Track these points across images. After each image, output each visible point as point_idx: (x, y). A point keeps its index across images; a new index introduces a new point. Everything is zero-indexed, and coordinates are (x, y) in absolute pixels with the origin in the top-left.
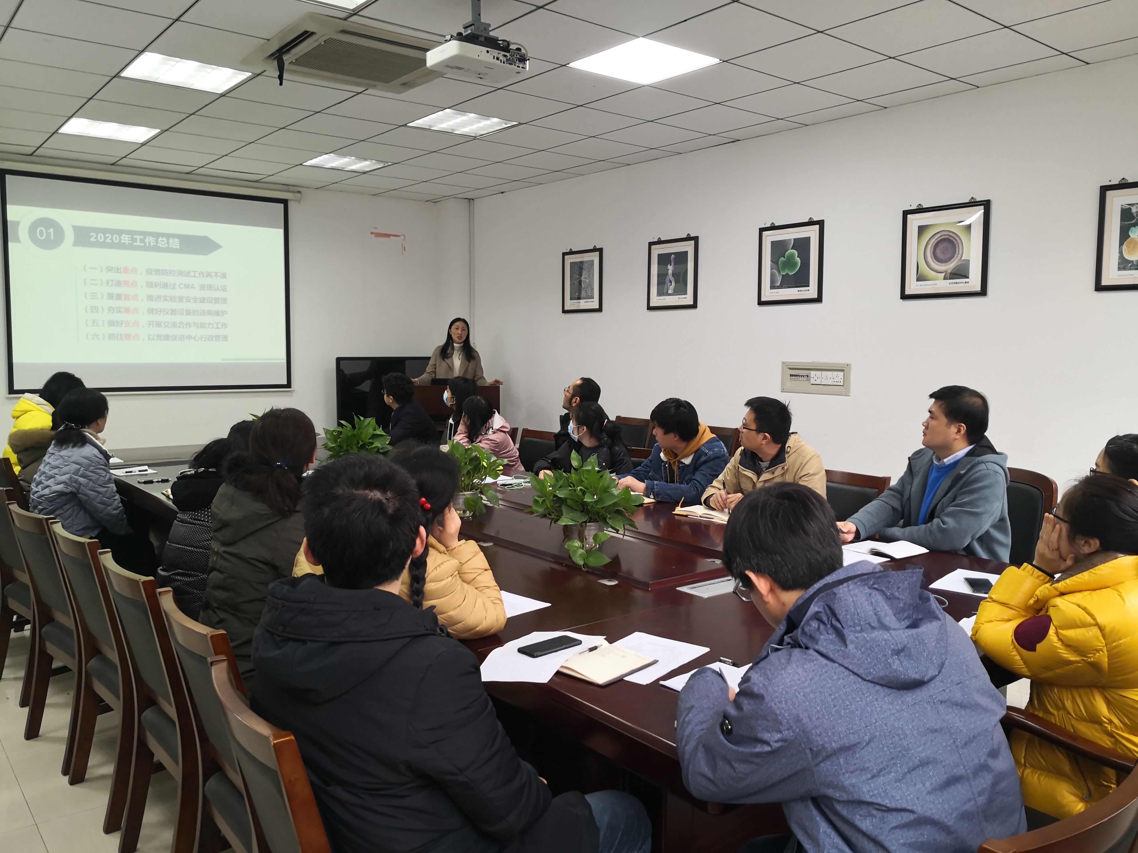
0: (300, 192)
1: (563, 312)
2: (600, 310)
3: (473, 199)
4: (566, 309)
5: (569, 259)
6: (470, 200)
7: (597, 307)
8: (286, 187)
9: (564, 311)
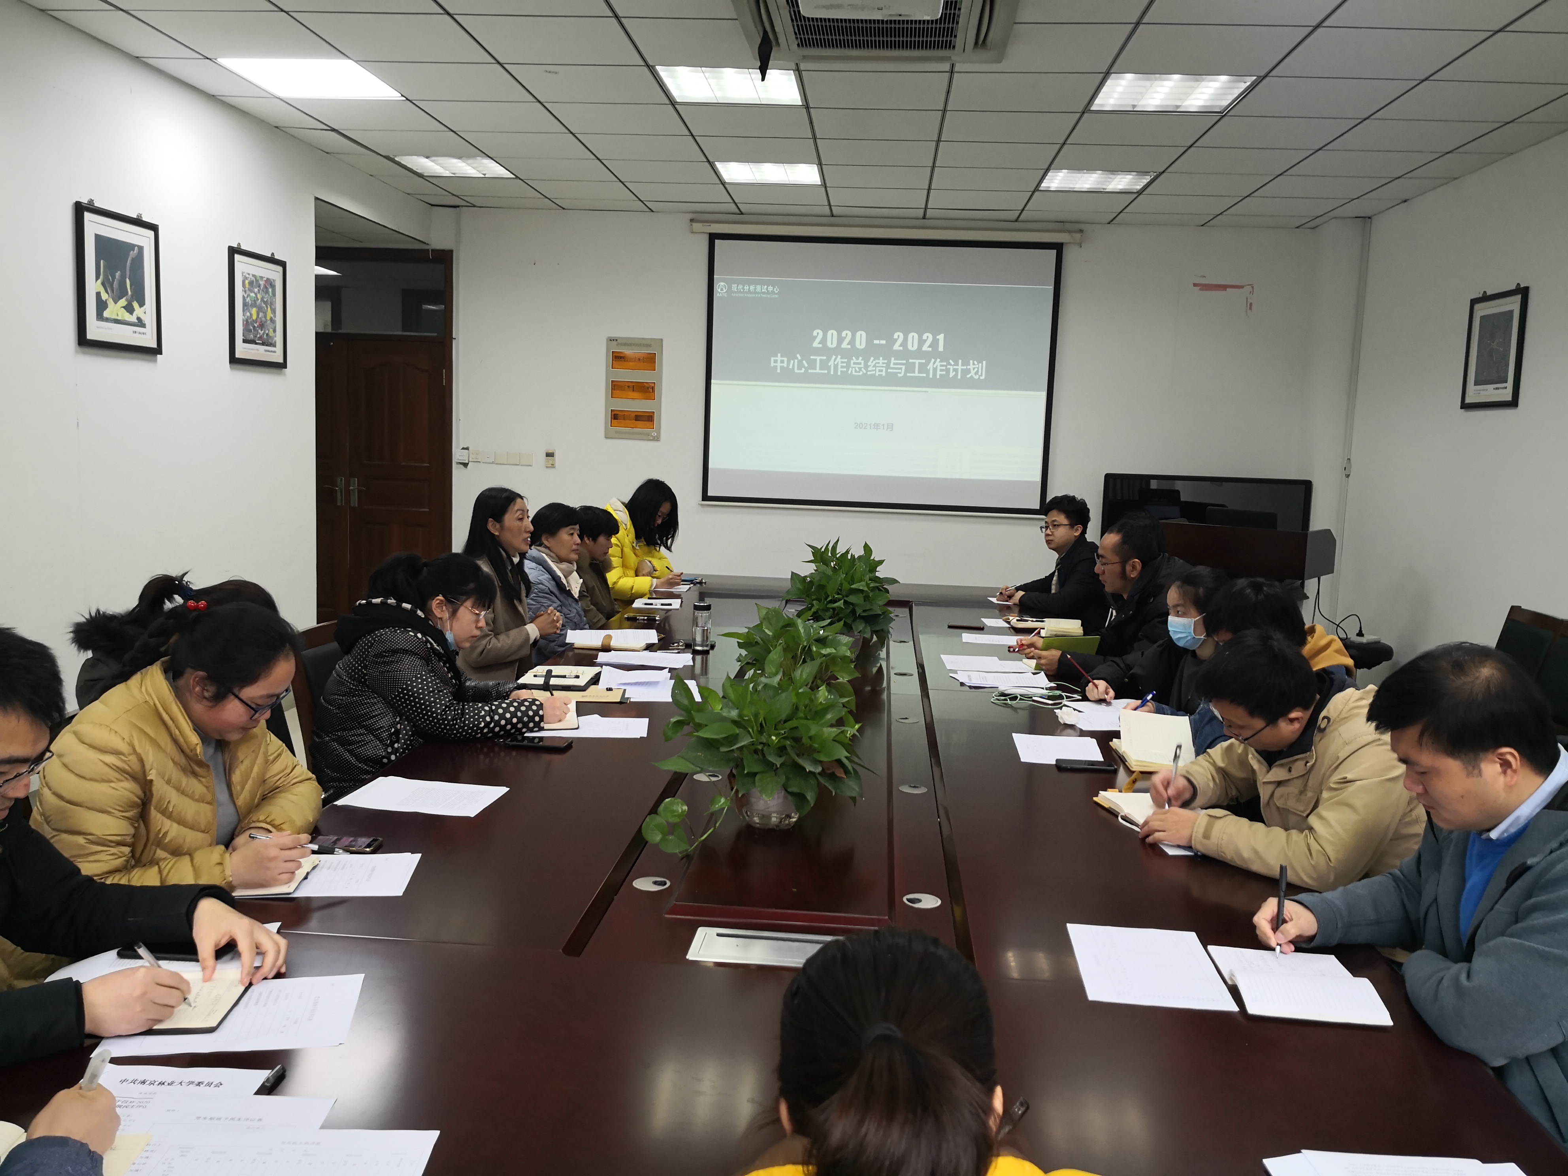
0: (1081, 231)
1: (1462, 408)
2: (1513, 403)
3: (1369, 218)
4: (1468, 401)
5: (1482, 310)
6: (1366, 219)
7: (1509, 398)
8: (1063, 225)
9: (1465, 406)
